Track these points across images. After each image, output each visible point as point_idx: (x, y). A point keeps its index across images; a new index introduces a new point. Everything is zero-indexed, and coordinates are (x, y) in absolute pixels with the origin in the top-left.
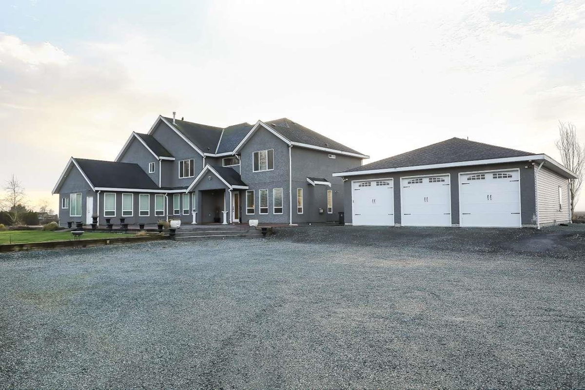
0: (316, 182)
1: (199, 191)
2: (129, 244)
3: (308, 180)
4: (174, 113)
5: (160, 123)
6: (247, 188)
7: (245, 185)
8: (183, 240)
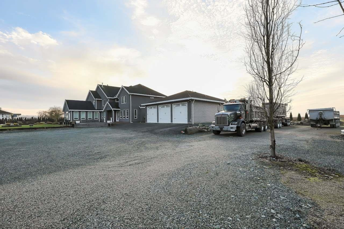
0: (142, 107)
1: (107, 111)
2: (54, 129)
3: (140, 106)
4: (102, 83)
5: (98, 87)
6: (120, 109)
7: (119, 108)
8: (76, 128)
